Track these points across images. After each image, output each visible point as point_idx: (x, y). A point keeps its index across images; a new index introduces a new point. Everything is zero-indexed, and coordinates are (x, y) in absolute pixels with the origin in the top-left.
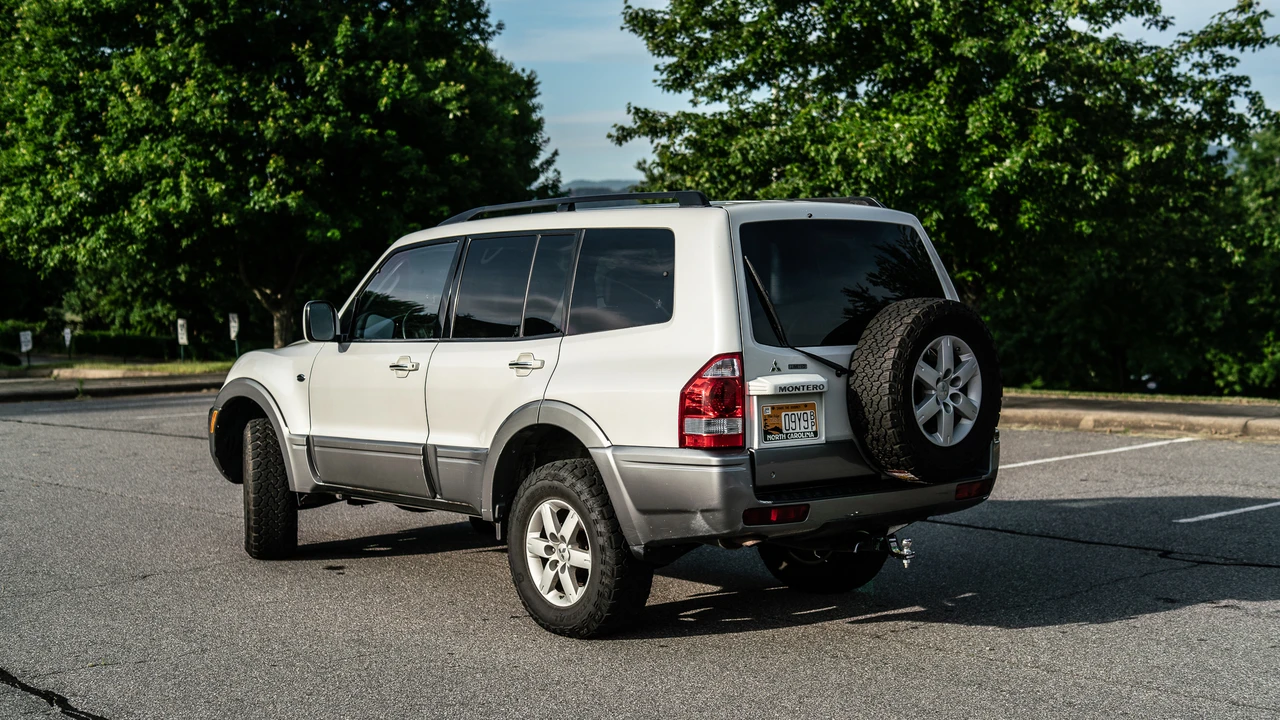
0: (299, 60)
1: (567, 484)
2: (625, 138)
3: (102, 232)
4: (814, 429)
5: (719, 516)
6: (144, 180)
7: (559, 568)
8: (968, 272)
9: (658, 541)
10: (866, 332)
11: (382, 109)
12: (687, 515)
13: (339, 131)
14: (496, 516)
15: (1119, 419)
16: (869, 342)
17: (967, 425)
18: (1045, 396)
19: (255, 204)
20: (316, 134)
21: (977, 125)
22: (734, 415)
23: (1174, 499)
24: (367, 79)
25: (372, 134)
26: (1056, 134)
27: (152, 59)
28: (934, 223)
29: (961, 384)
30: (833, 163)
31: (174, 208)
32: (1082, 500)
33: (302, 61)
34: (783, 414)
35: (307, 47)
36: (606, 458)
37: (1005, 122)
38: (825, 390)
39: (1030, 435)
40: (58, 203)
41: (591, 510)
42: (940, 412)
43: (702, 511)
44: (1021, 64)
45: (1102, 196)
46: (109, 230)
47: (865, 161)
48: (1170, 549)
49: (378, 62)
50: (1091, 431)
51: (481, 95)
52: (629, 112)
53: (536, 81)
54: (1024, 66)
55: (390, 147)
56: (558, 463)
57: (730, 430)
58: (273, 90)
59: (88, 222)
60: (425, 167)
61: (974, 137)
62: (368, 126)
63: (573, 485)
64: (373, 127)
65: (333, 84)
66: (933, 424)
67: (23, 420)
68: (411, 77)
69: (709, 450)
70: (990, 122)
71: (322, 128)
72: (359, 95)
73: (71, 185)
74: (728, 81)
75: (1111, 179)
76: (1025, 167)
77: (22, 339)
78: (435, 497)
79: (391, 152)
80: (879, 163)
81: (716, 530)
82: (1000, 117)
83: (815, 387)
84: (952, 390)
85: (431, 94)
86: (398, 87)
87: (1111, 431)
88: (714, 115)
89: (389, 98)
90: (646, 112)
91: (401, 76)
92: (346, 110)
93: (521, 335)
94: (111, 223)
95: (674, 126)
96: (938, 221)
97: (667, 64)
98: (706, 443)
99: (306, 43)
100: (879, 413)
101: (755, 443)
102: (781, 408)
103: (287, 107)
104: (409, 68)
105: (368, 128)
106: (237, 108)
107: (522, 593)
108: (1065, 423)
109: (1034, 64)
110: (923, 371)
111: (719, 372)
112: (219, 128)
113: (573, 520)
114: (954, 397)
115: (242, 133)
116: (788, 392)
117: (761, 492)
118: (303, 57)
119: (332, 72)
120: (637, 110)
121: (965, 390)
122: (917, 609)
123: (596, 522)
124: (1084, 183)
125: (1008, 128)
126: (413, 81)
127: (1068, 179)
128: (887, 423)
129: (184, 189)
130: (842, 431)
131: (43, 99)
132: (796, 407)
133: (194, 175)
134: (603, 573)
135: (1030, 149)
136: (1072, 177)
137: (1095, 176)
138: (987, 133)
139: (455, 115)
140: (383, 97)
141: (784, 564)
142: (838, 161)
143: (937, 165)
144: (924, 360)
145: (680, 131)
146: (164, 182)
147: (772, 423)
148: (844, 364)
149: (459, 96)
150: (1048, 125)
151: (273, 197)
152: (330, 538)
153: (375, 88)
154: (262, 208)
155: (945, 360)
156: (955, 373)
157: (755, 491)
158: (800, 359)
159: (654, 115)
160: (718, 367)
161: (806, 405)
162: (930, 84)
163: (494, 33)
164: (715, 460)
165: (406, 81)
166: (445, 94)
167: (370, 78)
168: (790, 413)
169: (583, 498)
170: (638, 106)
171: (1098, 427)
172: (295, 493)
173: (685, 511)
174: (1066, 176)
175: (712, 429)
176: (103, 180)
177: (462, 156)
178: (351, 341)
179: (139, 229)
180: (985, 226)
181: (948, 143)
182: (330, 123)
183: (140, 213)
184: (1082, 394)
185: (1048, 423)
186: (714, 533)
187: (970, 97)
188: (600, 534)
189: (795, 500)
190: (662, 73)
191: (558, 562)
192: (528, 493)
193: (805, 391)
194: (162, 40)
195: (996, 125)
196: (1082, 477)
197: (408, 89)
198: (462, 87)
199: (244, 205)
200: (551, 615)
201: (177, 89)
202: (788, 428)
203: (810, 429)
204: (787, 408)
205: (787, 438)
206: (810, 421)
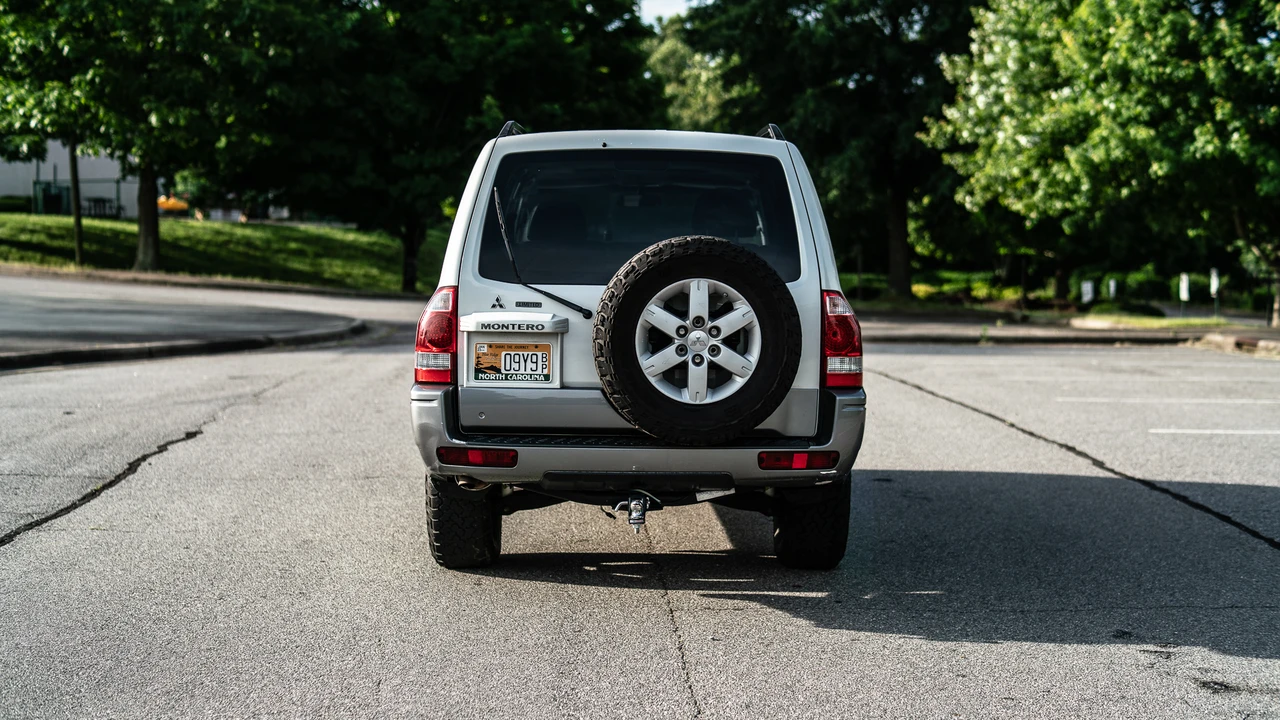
4: (546, 372)
17: (735, 384)
29: (722, 336)
34: (503, 353)
38: (547, 330)
42: (683, 364)
83: (533, 326)
84: (711, 341)
98: (420, 378)
101: (464, 379)
102: (501, 347)
110: (656, 316)
114: (711, 349)
116: (492, 330)
117: (454, 430)
130: (589, 377)
132: (523, 347)
144: (660, 305)
147: (486, 362)
155: (697, 306)
156: (712, 321)
157: (449, 431)
158: (532, 297)
161: (536, 347)
168: (513, 353)
193: (516, 330)
202: (508, 368)
203: (539, 371)
204: (510, 347)
205: (506, 379)
206: (540, 363)
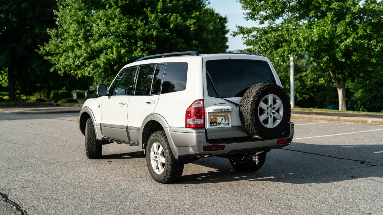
0: (147, 13)
1: (159, 138)
2: (235, 35)
3: (91, 66)
4: (228, 122)
5: (196, 148)
6: (103, 50)
7: (158, 163)
8: (340, 75)
9: (182, 155)
10: (245, 93)
11: (171, 28)
12: (188, 148)
13: (158, 34)
14: (143, 147)
15: (379, 121)
16: (246, 96)
17: (278, 122)
18: (361, 113)
19: (134, 55)
20: (152, 35)
21: (340, 29)
22: (201, 118)
23: (379, 146)
24: (167, 19)
25: (168, 35)
26: (364, 32)
27: (105, 13)
28: (326, 60)
29: (276, 109)
30: (294, 41)
31: (111, 57)
32: (350, 145)
33: (147, 14)
34: (217, 118)
35: (149, 9)
36: (167, 130)
37: (349, 29)
38: (230, 111)
39: (350, 126)
40: (79, 58)
41: (165, 146)
42: (268, 117)
43: (191, 146)
44: (351, 10)
45: (378, 50)
46: (94, 65)
47: (302, 40)
48: (365, 161)
49: (170, 14)
50: (370, 124)
51: (202, 23)
52: (236, 27)
53: (227, 18)
54: (352, 10)
55: (174, 39)
56: (158, 132)
57: (200, 122)
58: (139, 22)
59: (87, 63)
60: (184, 45)
61: (339, 34)
62: (167, 32)
63: (161, 138)
64: (169, 33)
65: (157, 20)
66: (266, 121)
67: (59, 119)
68: (180, 18)
69: (193, 128)
70: (344, 29)
71: (153, 33)
72: (164, 23)
73: (82, 51)
74: (266, 18)
75: (380, 44)
76: (353, 42)
77: (74, 95)
78: (130, 141)
79: (174, 40)
80: (307, 41)
81: (195, 152)
82: (347, 27)
83: (227, 110)
84: (273, 111)
85: (186, 23)
86: (176, 21)
87: (375, 124)
88: (262, 28)
89: (173, 24)
90: (241, 28)
91: (177, 18)
92: (161, 28)
93: (151, 94)
94: (94, 63)
95: (249, 31)
96: (327, 59)
97: (247, 12)
98: (192, 126)
99: (148, 8)
100: (247, 118)
101: (208, 126)
102: (216, 116)
103: (143, 27)
104: (179, 15)
105: (167, 33)
106: (129, 28)
107: (149, 170)
108: (363, 122)
109: (355, 9)
110: (262, 105)
111: (198, 105)
112: (124, 33)
113: (161, 148)
114: (273, 113)
115: (130, 35)
116: (217, 111)
117: (208, 141)
118: (148, 12)
119: (156, 17)
120: (239, 27)
121: (278, 111)
122: (272, 177)
123: (166, 149)
124: (372, 46)
125: (350, 30)
126: (180, 19)
127: (367, 45)
128: (250, 121)
129: (114, 52)
130: (238, 123)
131: (74, 26)
132: (222, 116)
133: (117, 47)
134: (168, 164)
135: (354, 36)
136: (368, 44)
137: (375, 44)
138: (343, 32)
139: (193, 29)
140: (171, 24)
141: (235, 163)
142: (295, 41)
143: (327, 42)
144: (263, 102)
145: (251, 32)
146: (109, 50)
147: (213, 121)
148: (238, 103)
149: (194, 23)
150: (362, 29)
151: (140, 53)
152: (115, 153)
153: (169, 21)
154: (136, 56)
155: (270, 102)
156: (273, 106)
157: (207, 141)
158: (223, 101)
159: (244, 28)
160: (197, 104)
161: (225, 115)
162: (326, 17)
163: (207, 5)
164: (194, 131)
165: (178, 19)
166: (190, 23)
167: (168, 18)
168: (219, 118)
169: (163, 142)
170: (239, 26)
171: (373, 123)
172: (98, 140)
173: (187, 146)
174: (366, 44)
175: (195, 122)
176: (91, 50)
177: (196, 41)
178: (111, 96)
179: (102, 65)
180: (341, 60)
181: (331, 35)
182: (156, 31)
183: (102, 60)
184: (372, 113)
185: (358, 122)
186: (195, 153)
187: (338, 21)
188: (167, 153)
189: (220, 143)
190: (245, 15)
191: (158, 161)
192: (150, 140)
193: (224, 111)
194: (108, 8)
195: (346, 30)
196: (356, 139)
197: (179, 22)
198: (195, 20)
199: (131, 55)
200: (156, 177)
201: (112, 22)
202: (219, 122)
203: (226, 122)
204: (219, 116)
205: (218, 125)
206: (226, 120)
